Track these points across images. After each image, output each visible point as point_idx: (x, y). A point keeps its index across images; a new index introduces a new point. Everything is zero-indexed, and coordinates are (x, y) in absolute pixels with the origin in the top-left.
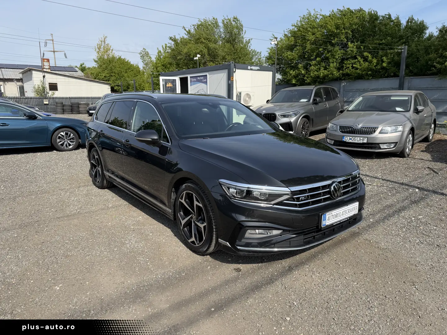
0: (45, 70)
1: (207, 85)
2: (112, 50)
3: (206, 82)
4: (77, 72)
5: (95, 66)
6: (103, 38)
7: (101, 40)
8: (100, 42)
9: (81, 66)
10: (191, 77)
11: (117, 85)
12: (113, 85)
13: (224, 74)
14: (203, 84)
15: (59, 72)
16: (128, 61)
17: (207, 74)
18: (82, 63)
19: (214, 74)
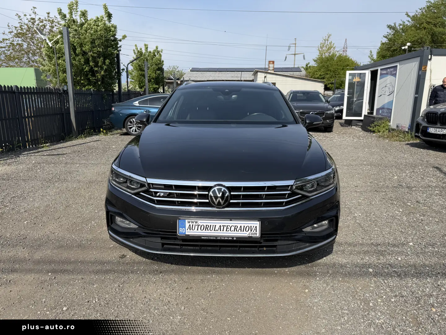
0: (269, 71)
1: (396, 77)
2: (334, 48)
3: (396, 74)
4: (301, 71)
5: (314, 65)
6: (327, 37)
7: (324, 39)
8: (324, 41)
9: (307, 65)
10: (381, 69)
11: (330, 83)
12: (327, 83)
13: (416, 62)
14: (392, 76)
15: (281, 72)
16: (349, 58)
17: (398, 64)
18: (308, 63)
19: (405, 64)
